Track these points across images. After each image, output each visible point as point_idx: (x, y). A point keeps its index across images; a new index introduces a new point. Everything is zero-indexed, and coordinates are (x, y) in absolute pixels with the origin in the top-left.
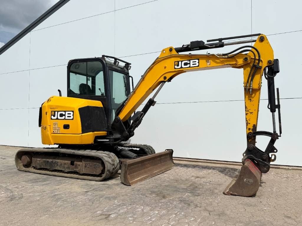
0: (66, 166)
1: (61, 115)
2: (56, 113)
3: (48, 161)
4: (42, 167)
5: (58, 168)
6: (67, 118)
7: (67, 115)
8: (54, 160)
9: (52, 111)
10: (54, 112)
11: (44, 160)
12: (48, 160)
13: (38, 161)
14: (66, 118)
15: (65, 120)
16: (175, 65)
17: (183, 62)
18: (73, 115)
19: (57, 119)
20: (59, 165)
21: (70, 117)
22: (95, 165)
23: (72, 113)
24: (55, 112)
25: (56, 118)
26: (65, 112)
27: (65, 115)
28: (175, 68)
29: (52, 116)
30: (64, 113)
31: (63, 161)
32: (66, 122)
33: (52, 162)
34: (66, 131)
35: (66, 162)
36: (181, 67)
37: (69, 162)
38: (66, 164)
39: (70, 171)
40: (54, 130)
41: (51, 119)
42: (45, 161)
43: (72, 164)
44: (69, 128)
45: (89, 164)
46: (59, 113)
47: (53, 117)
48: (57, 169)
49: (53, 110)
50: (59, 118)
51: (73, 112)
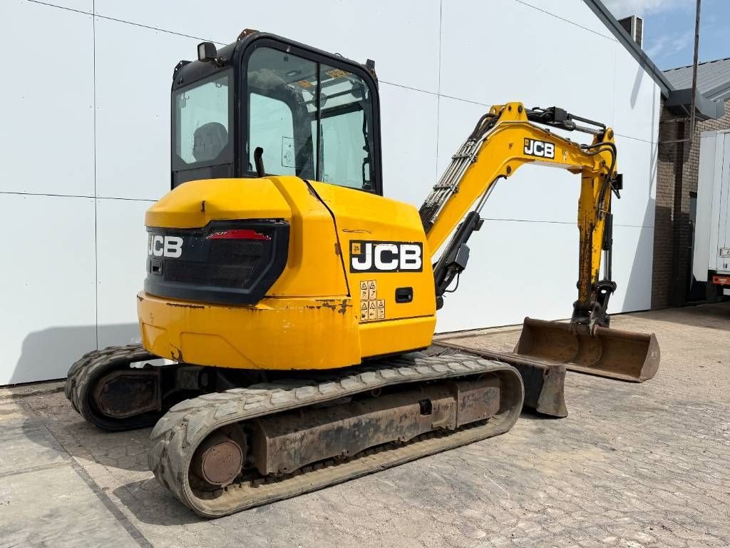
0: (406, 423)
1: (387, 257)
2: (369, 247)
3: (340, 429)
4: (314, 459)
5: (377, 441)
6: (404, 266)
7: (404, 257)
8: (365, 418)
9: (351, 242)
10: (359, 245)
11: (323, 427)
12: (337, 424)
13: (294, 441)
14: (402, 267)
16: (525, 146)
17: (536, 144)
18: (421, 257)
20: (383, 427)
21: (414, 261)
22: (487, 394)
24: (363, 243)
25: (367, 265)
26: (398, 244)
27: (397, 256)
28: (525, 153)
29: (355, 260)
30: (394, 250)
31: (396, 409)
32: (403, 281)
33: (357, 425)
35: (407, 408)
36: (533, 154)
37: (417, 406)
38: (406, 417)
39: (420, 433)
40: (363, 312)
41: (353, 270)
42: (326, 434)
43: (426, 409)
45: (473, 395)
46: (380, 249)
48: (374, 443)
49: (355, 237)
50: (380, 265)
51: (421, 245)
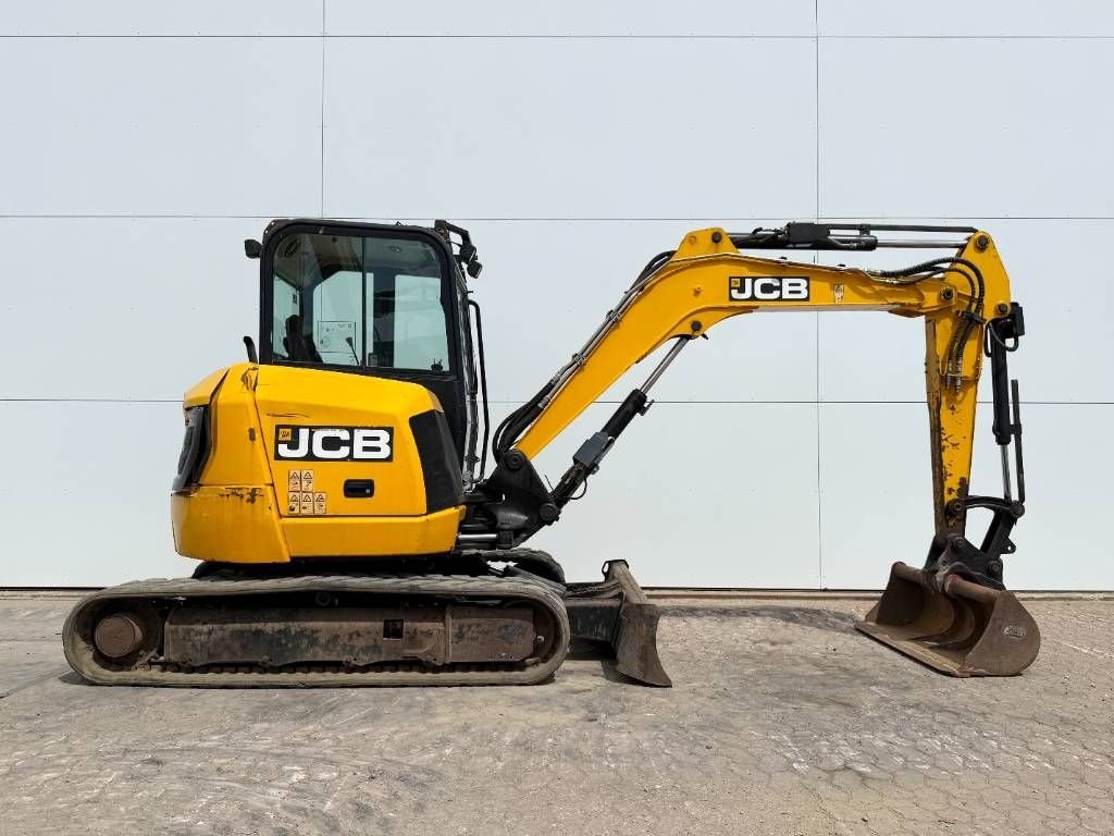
0: (360, 643)
1: (331, 444)
2: (304, 433)
3: (259, 633)
4: (225, 658)
5: (315, 655)
6: (359, 454)
7: (359, 443)
8: (294, 626)
9: (278, 427)
10: (289, 430)
11: (238, 626)
12: (260, 626)
13: (200, 633)
14: (356, 456)
15: (349, 463)
16: (731, 288)
17: (759, 283)
18: (390, 444)
19: (310, 457)
20: (322, 641)
21: (377, 449)
22: (506, 627)
23: (385, 436)
24: (295, 429)
25: (301, 452)
26: (350, 429)
27: (349, 443)
28: (731, 299)
29: (283, 447)
30: (345, 435)
31: (345, 624)
32: (358, 473)
33: (285, 632)
34: (357, 504)
35: (362, 625)
36: (753, 298)
37: (380, 625)
38: (359, 635)
39: (382, 659)
40: (293, 504)
41: (278, 457)
42: (240, 634)
43: (393, 631)
44: (371, 495)
45: (478, 625)
46: (320, 435)
47: (284, 450)
48: (308, 657)
49: (284, 421)
50: (320, 453)
51: (390, 430)
